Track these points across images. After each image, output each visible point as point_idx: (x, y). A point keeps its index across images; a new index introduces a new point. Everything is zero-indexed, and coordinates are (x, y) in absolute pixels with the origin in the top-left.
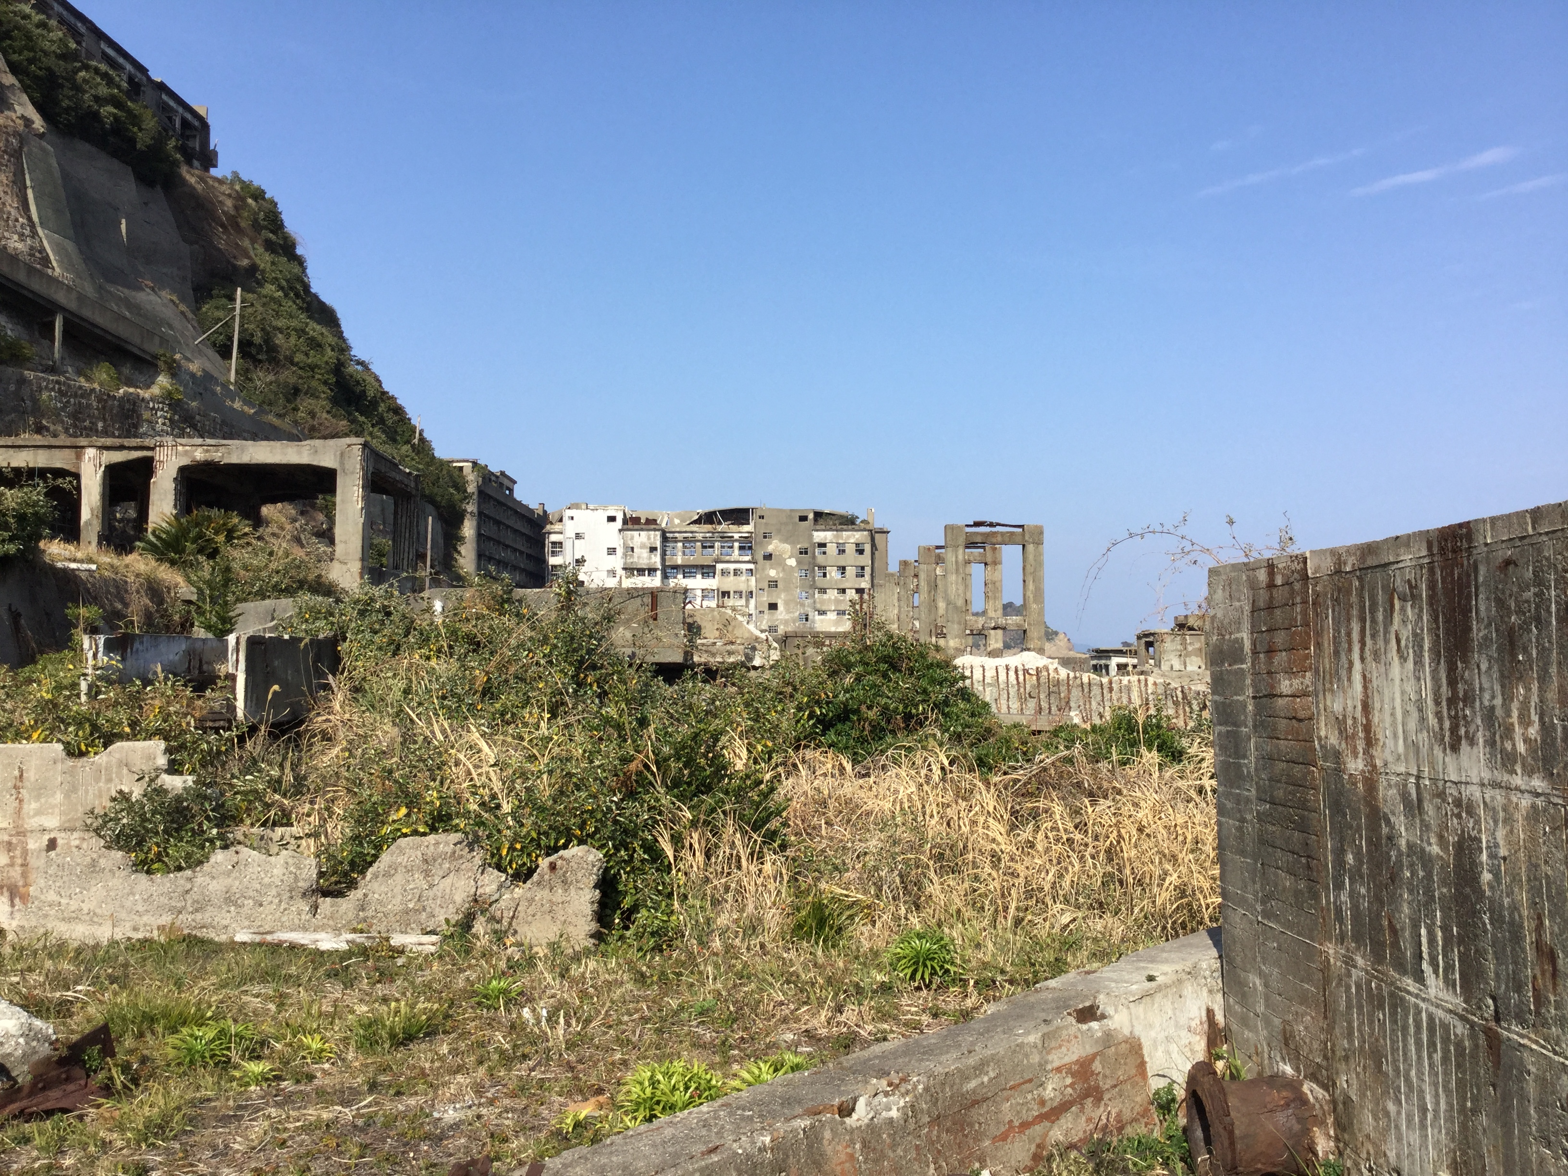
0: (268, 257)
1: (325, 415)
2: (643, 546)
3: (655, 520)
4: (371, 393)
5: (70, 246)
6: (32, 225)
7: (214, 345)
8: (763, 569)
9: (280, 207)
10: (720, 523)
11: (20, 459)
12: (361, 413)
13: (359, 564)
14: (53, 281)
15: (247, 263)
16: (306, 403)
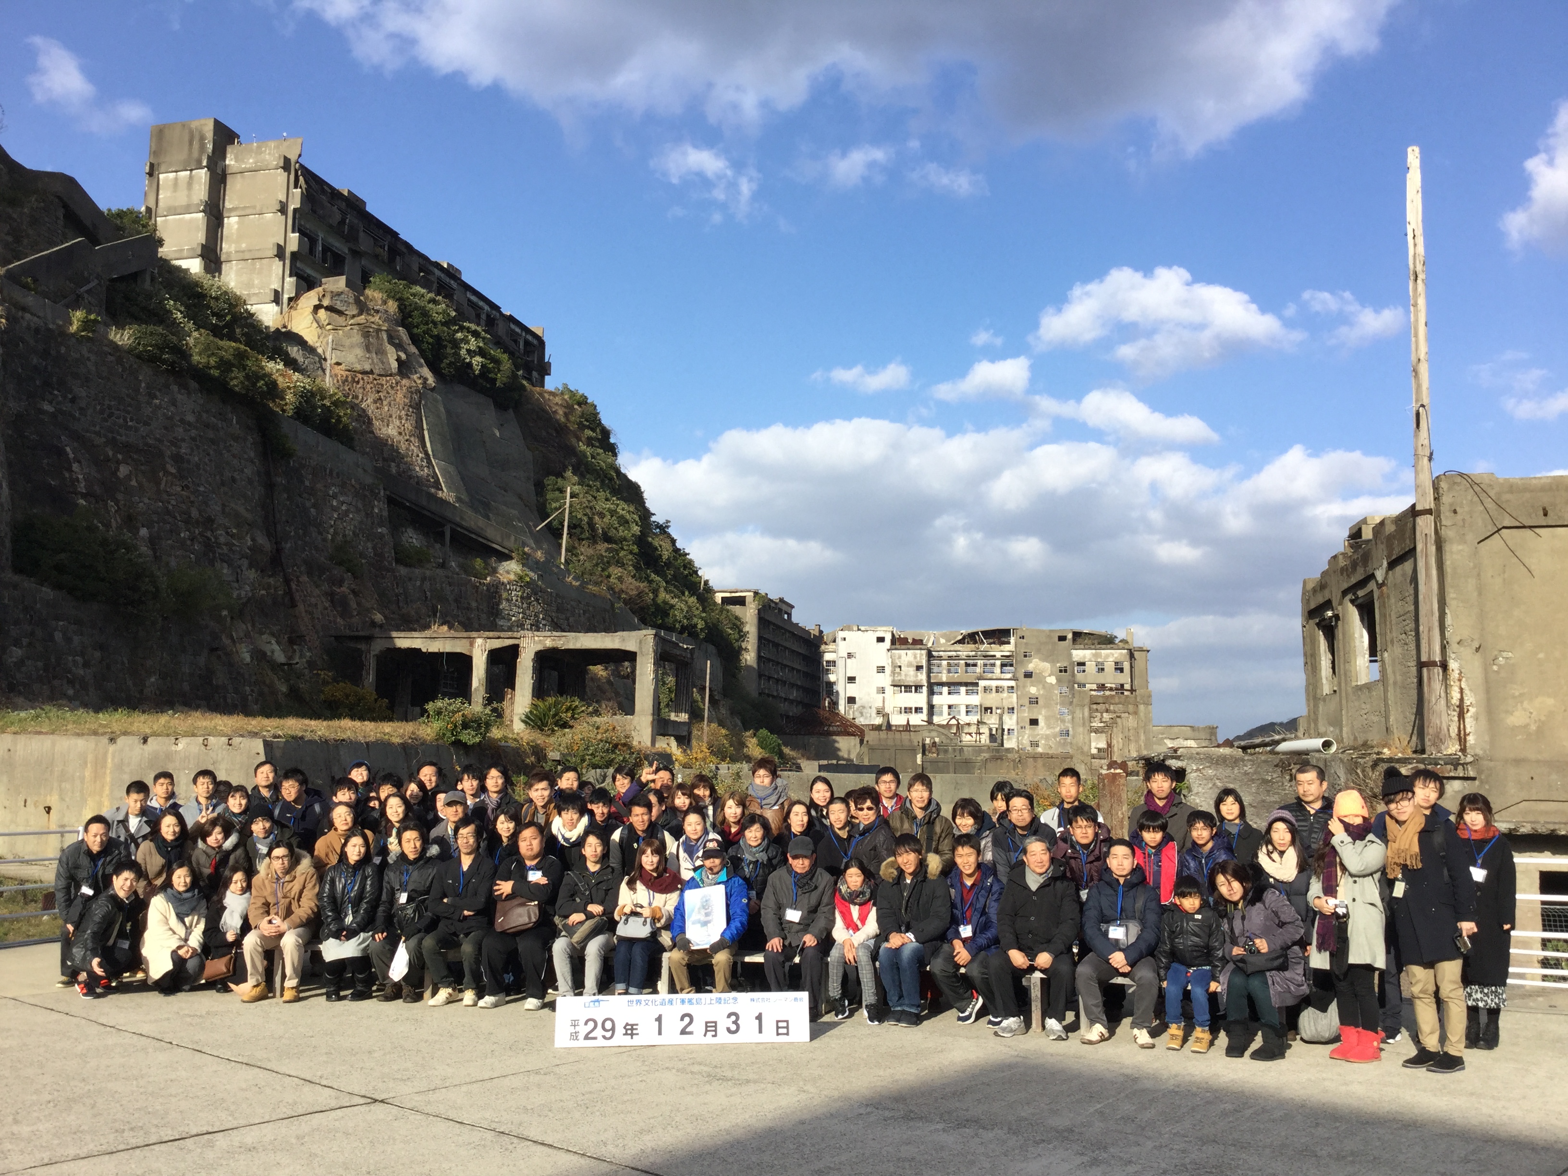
0: (588, 451)
1: (630, 580)
2: (909, 665)
3: (922, 641)
6: (428, 457)
7: (549, 529)
8: (1024, 687)
9: (599, 409)
10: (982, 643)
11: (434, 647)
12: (657, 573)
13: (650, 718)
14: (443, 502)
15: (574, 460)
16: (615, 571)
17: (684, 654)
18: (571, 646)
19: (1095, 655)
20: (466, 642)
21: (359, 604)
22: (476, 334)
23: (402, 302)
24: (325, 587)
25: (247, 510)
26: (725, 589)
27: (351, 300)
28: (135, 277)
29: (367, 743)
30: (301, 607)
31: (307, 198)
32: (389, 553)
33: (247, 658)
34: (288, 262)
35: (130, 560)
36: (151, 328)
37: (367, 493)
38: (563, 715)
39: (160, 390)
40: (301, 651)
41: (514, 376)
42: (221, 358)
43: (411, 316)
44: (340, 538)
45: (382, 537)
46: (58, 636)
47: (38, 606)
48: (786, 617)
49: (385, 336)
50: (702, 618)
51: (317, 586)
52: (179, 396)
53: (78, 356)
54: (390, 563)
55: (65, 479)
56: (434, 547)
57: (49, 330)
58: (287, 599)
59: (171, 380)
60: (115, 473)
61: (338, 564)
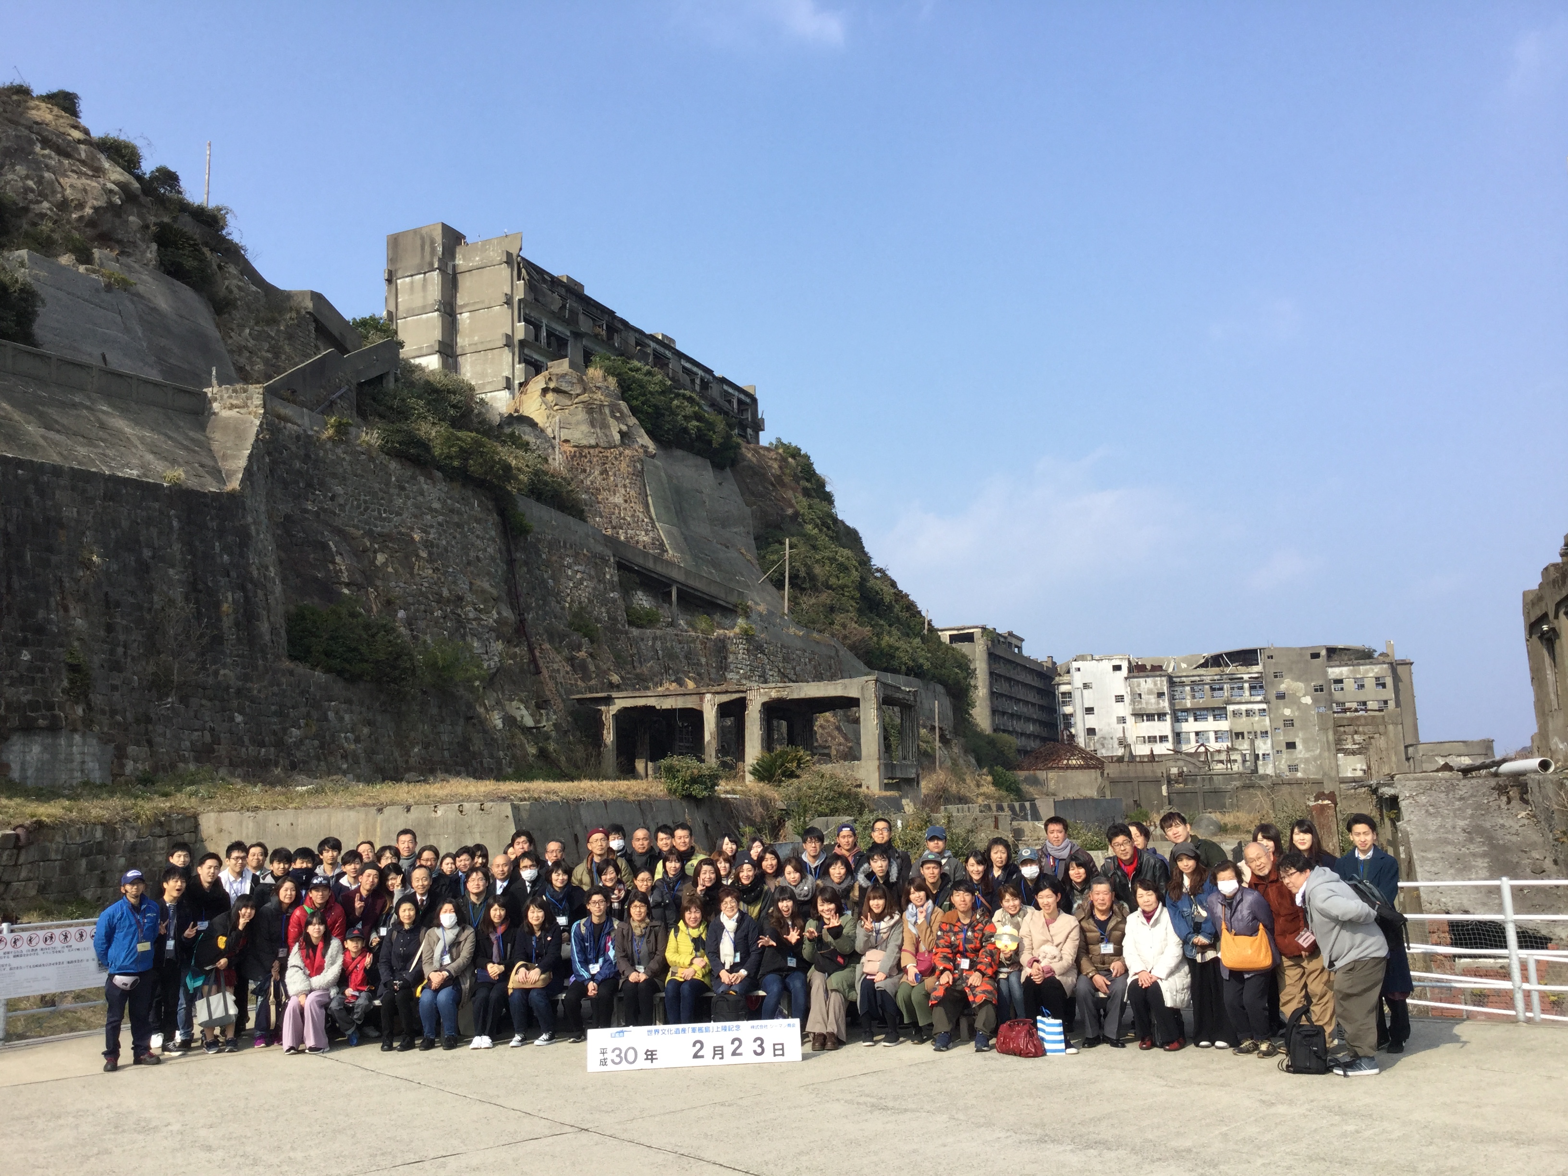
0: (805, 501)
1: (854, 625)
2: (1150, 692)
3: (1160, 668)
4: (887, 599)
5: (675, 530)
6: (653, 523)
7: (771, 581)
8: (1277, 708)
9: (812, 459)
10: (1227, 665)
11: (667, 704)
12: (881, 617)
13: (876, 763)
14: (669, 564)
15: (790, 511)
16: (839, 618)
17: (907, 697)
18: (795, 696)
19: (1351, 671)
20: (696, 698)
21: (597, 667)
22: (690, 399)
23: (619, 376)
24: (566, 652)
25: (491, 585)
26: (953, 626)
27: (575, 381)
28: (380, 378)
29: (605, 802)
30: (545, 672)
31: (531, 287)
32: (621, 616)
33: (499, 723)
34: (517, 350)
35: (390, 641)
36: (397, 426)
37: (598, 561)
38: (788, 765)
39: (408, 482)
40: (547, 714)
41: (731, 436)
42: (461, 448)
43: (630, 390)
44: (576, 605)
45: (614, 601)
46: (331, 715)
47: (312, 689)
48: (1016, 650)
49: (607, 411)
50: (927, 659)
51: (559, 653)
52: (426, 487)
53: (334, 458)
54: (624, 626)
55: (329, 571)
56: (662, 607)
57: (309, 437)
58: (532, 666)
59: (418, 472)
60: (374, 562)
61: (576, 630)
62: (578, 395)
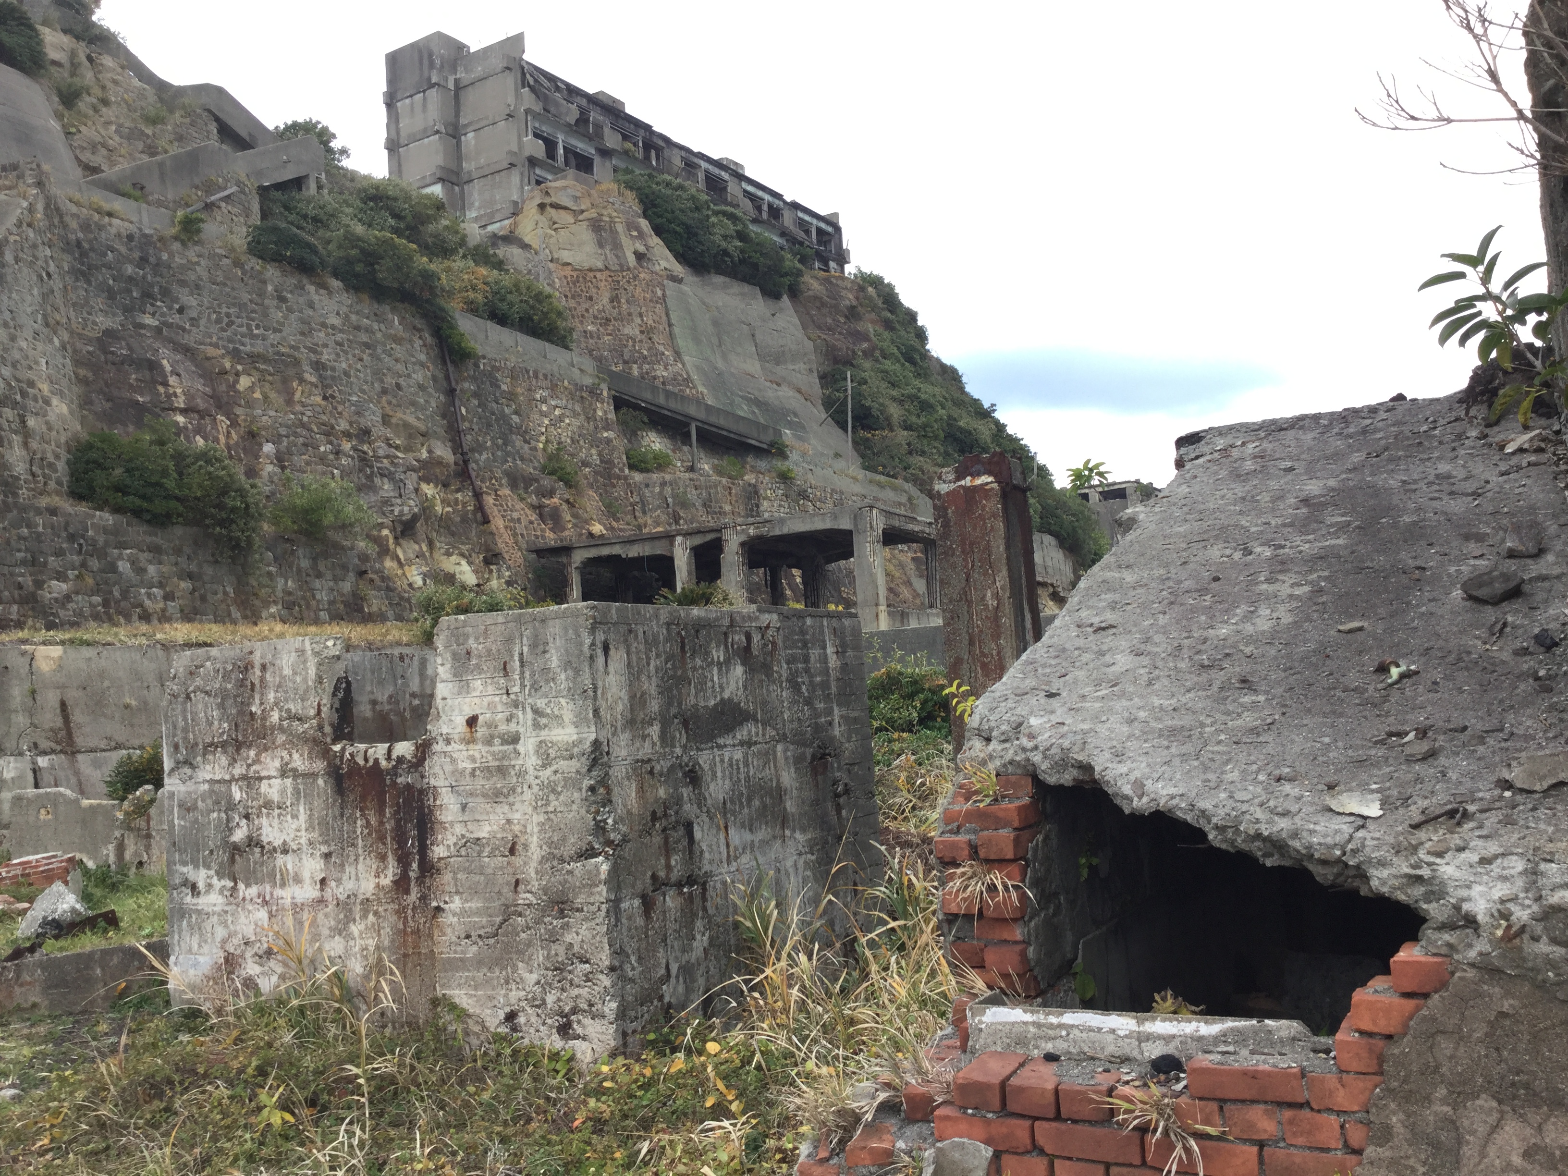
6: (676, 356)
7: (833, 419)
11: (634, 551)
13: (874, 609)
14: (690, 400)
15: (865, 345)
18: (777, 532)
20: (665, 542)
21: (573, 516)
24: (533, 499)
25: (419, 418)
30: (497, 521)
31: (539, 97)
32: (620, 459)
33: (418, 580)
34: (525, 170)
37: (586, 395)
39: (291, 292)
40: (499, 571)
41: (784, 259)
43: (654, 206)
44: (553, 446)
45: (608, 441)
46: (124, 566)
47: (90, 533)
49: (621, 229)
51: (522, 499)
52: (318, 298)
53: (184, 261)
54: (622, 470)
55: (160, 395)
56: (680, 450)
57: (145, 236)
58: (479, 515)
59: (305, 281)
60: (234, 386)
61: (551, 473)
62: (582, 211)
